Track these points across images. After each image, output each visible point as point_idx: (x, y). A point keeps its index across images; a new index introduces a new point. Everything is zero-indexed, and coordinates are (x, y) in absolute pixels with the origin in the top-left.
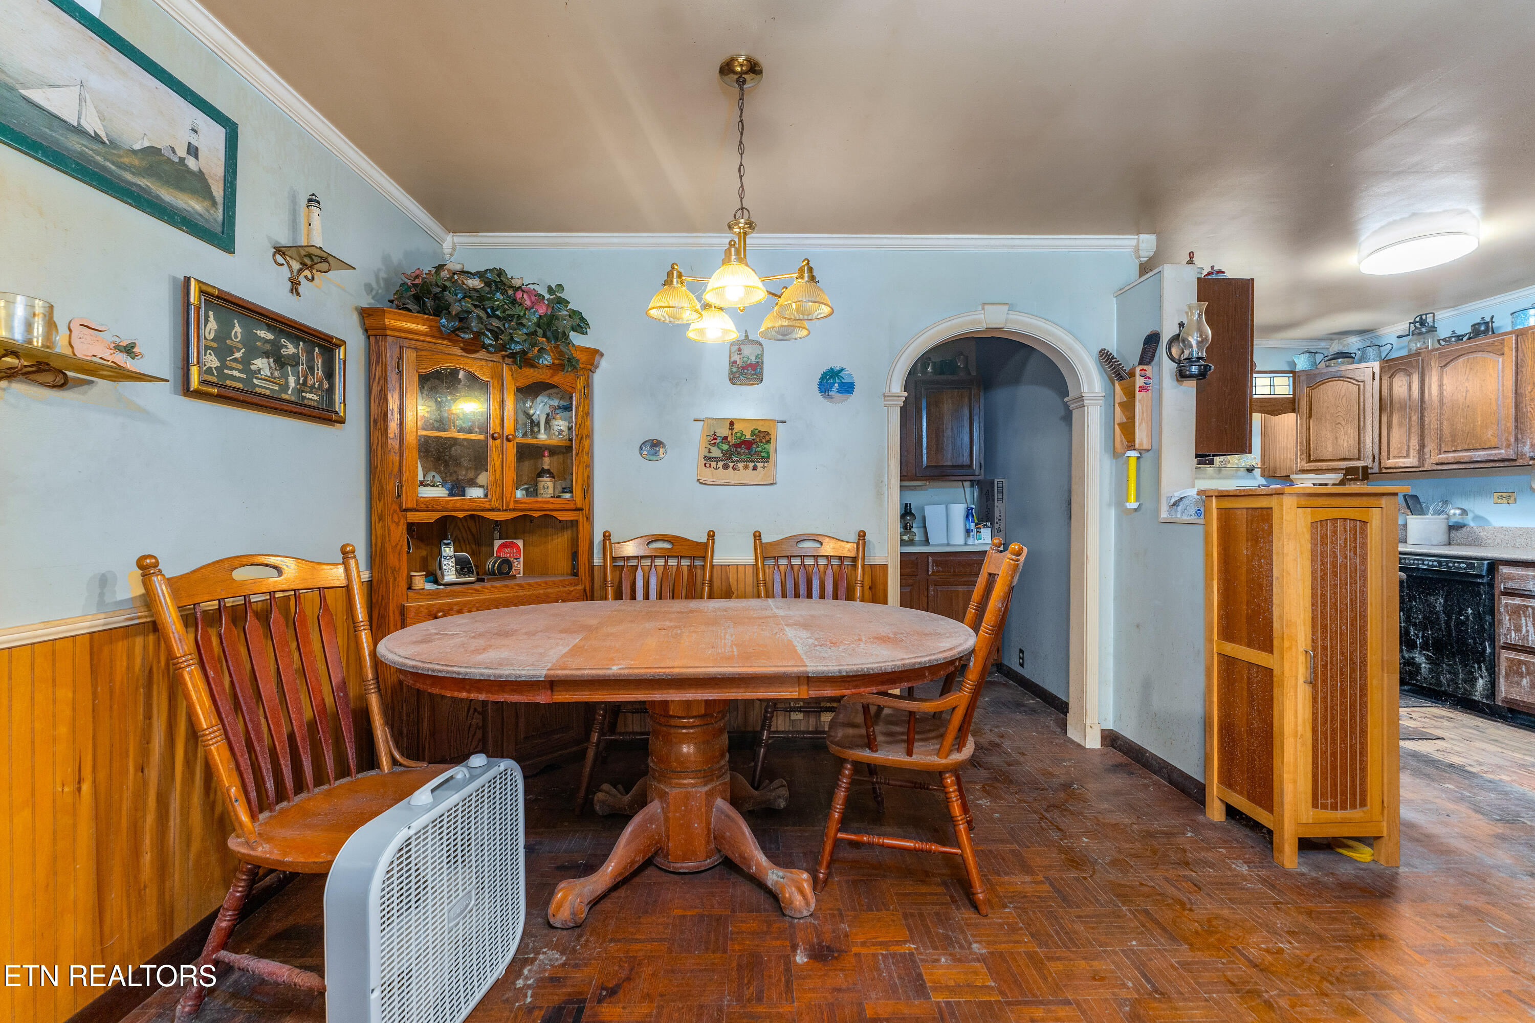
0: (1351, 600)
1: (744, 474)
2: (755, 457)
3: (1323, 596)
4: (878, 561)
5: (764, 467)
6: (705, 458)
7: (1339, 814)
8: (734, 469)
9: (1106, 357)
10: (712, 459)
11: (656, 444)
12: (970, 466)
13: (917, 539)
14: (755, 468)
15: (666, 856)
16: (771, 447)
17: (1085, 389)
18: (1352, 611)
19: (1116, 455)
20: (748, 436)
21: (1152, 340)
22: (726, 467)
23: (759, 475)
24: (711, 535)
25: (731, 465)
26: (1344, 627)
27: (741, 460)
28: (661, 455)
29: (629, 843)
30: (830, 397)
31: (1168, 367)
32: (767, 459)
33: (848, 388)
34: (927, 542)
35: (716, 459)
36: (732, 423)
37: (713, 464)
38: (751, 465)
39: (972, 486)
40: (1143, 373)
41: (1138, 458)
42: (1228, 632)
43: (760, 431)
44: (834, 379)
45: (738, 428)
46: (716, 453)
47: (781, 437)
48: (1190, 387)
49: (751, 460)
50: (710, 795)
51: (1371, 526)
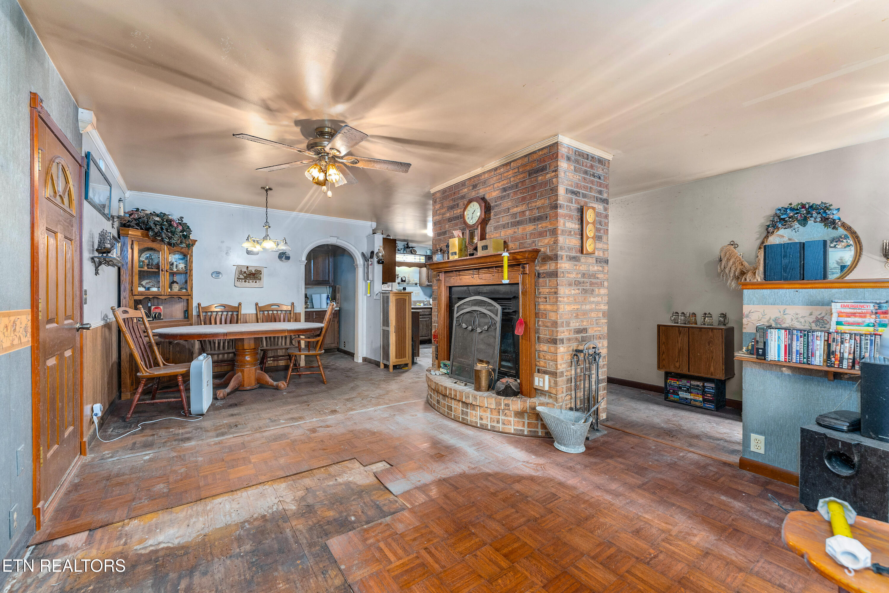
1: (252, 283)
2: (256, 278)
4: (298, 312)
5: (259, 282)
6: (237, 278)
7: (401, 360)
8: (248, 282)
9: (363, 254)
11: (218, 273)
12: (329, 281)
13: (309, 307)
14: (256, 282)
15: (243, 386)
16: (262, 276)
17: (358, 263)
19: (366, 282)
20: (254, 272)
21: (372, 253)
22: (245, 281)
23: (258, 284)
24: (240, 304)
27: (251, 279)
28: (220, 277)
29: (234, 381)
30: (282, 261)
31: (375, 259)
32: (260, 279)
33: (288, 258)
34: (313, 308)
35: (242, 279)
36: (247, 267)
37: (241, 280)
38: (254, 281)
39: (330, 288)
40: (371, 260)
41: (370, 282)
42: (384, 325)
43: (257, 270)
44: (284, 255)
45: (249, 269)
46: (241, 277)
47: (265, 272)
48: (381, 266)
49: (254, 279)
50: (256, 369)
51: (407, 300)
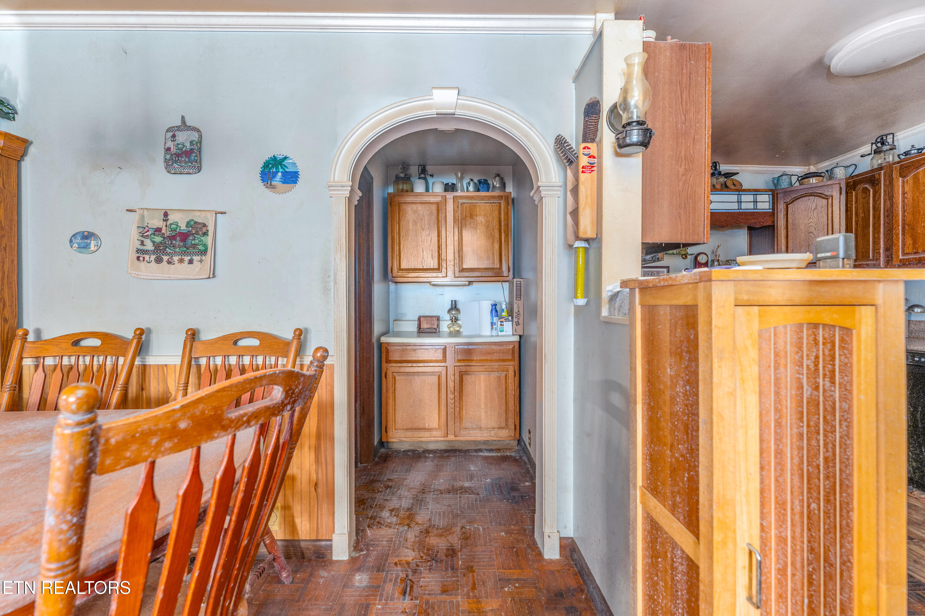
0: (826, 459)
1: (178, 266)
2: (191, 250)
3: (779, 453)
5: (201, 261)
6: (138, 251)
8: (169, 262)
9: (560, 144)
10: (146, 252)
11: (87, 236)
14: (191, 262)
16: (208, 239)
17: (543, 179)
18: (827, 477)
19: (568, 248)
20: (183, 227)
21: (593, 109)
22: (159, 260)
23: (198, 268)
25: (165, 258)
26: (814, 506)
27: (175, 253)
28: (93, 248)
30: (272, 187)
31: (609, 140)
32: (204, 252)
35: (150, 252)
36: (166, 214)
37: (147, 257)
38: (187, 258)
40: (586, 152)
41: (586, 250)
43: (196, 223)
44: (277, 168)
45: (172, 218)
46: (149, 246)
47: (220, 229)
49: (185, 253)
51: (859, 335)
